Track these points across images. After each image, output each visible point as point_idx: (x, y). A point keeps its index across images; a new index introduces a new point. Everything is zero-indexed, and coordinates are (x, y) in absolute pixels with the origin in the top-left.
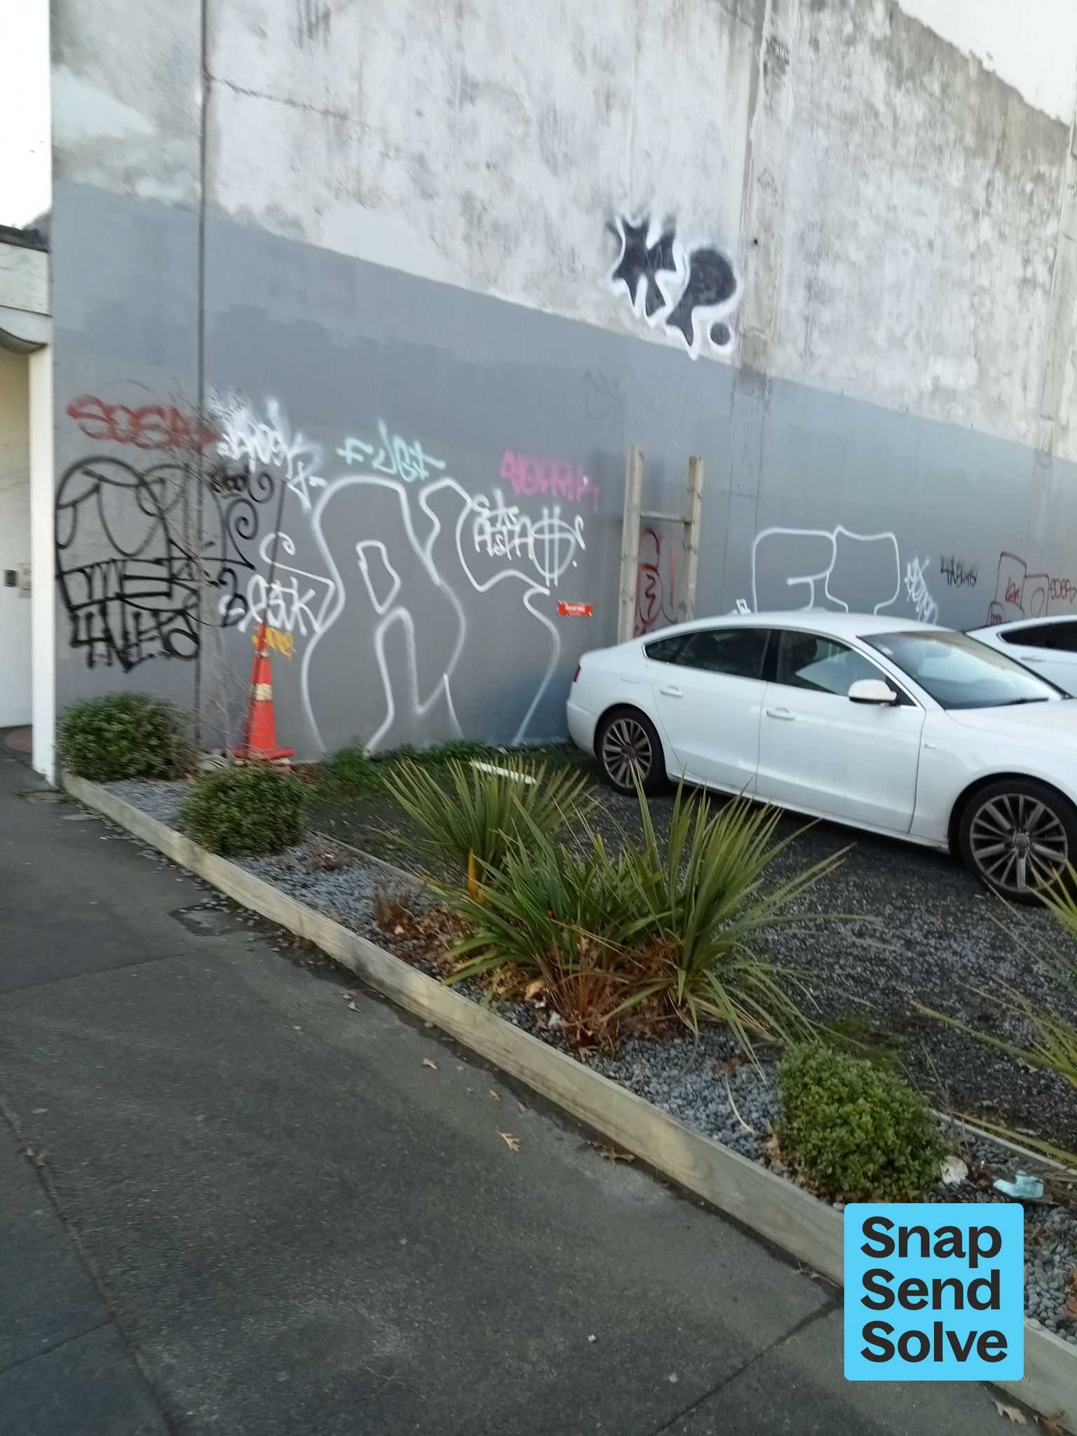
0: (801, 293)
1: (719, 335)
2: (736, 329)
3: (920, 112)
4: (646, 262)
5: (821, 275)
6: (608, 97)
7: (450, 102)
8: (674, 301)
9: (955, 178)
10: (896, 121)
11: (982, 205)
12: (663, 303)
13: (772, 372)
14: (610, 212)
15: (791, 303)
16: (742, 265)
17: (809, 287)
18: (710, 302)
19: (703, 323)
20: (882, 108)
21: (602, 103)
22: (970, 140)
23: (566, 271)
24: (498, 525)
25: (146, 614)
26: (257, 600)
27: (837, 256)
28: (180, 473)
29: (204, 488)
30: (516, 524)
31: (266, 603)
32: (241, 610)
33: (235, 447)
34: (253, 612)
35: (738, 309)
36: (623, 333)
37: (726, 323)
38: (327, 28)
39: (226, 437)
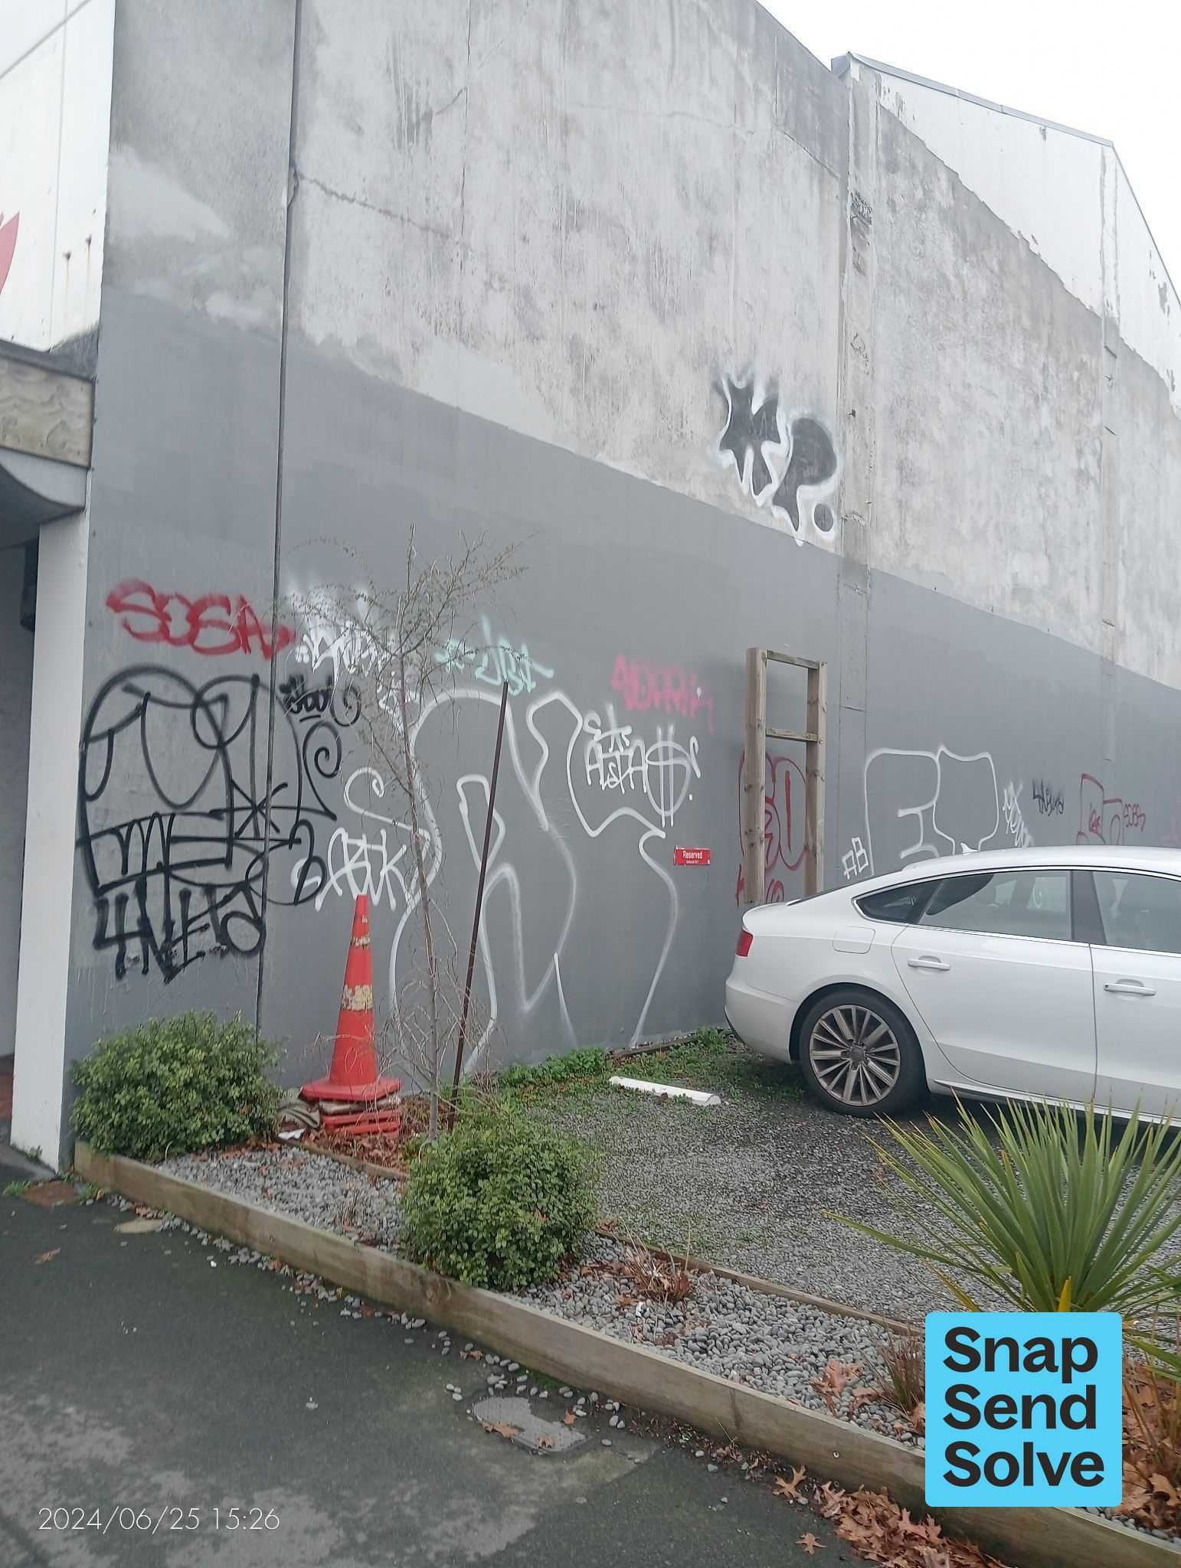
0: (894, 474)
1: (822, 519)
2: (838, 513)
3: (983, 288)
4: (752, 432)
5: (910, 456)
6: (711, 239)
7: (556, 228)
8: (780, 478)
9: (1017, 359)
10: (965, 293)
11: (1040, 389)
12: (770, 481)
13: (872, 564)
14: (716, 371)
15: (886, 485)
16: (842, 438)
17: (901, 467)
18: (814, 481)
19: (807, 503)
20: (952, 278)
21: (706, 245)
22: (1026, 321)
23: (675, 437)
24: (611, 750)
25: (196, 893)
26: (339, 864)
27: (923, 434)
28: (247, 687)
29: (277, 708)
30: (629, 747)
31: (349, 867)
32: (319, 879)
33: (315, 652)
34: (333, 879)
35: (839, 489)
36: (733, 512)
37: (829, 504)
38: (429, 131)
39: (305, 638)
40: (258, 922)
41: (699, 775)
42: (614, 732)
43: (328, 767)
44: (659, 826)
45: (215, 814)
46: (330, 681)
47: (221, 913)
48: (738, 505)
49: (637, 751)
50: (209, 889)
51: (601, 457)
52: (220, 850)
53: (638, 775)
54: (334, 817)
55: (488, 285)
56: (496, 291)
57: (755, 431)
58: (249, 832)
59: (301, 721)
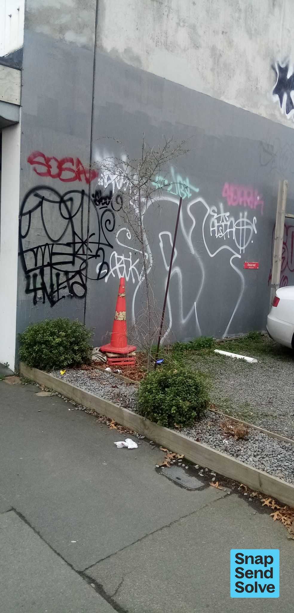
14: (273, 60)
21: (271, 3)
23: (254, 89)
24: (221, 222)
25: (62, 274)
26: (114, 265)
28: (80, 195)
29: (91, 203)
30: (228, 221)
31: (118, 266)
32: (106, 271)
33: (106, 181)
34: (111, 271)
36: (277, 122)
39: (102, 175)
40: (84, 286)
41: (256, 232)
42: (222, 214)
43: (110, 227)
44: (238, 253)
45: (68, 245)
46: (111, 192)
47: (71, 282)
48: (279, 119)
49: (231, 223)
50: (66, 273)
51: (223, 98)
52: (70, 258)
53: (231, 232)
54: (112, 247)
55: (178, 24)
56: (181, 27)
57: (288, 86)
58: (81, 252)
59: (100, 209)
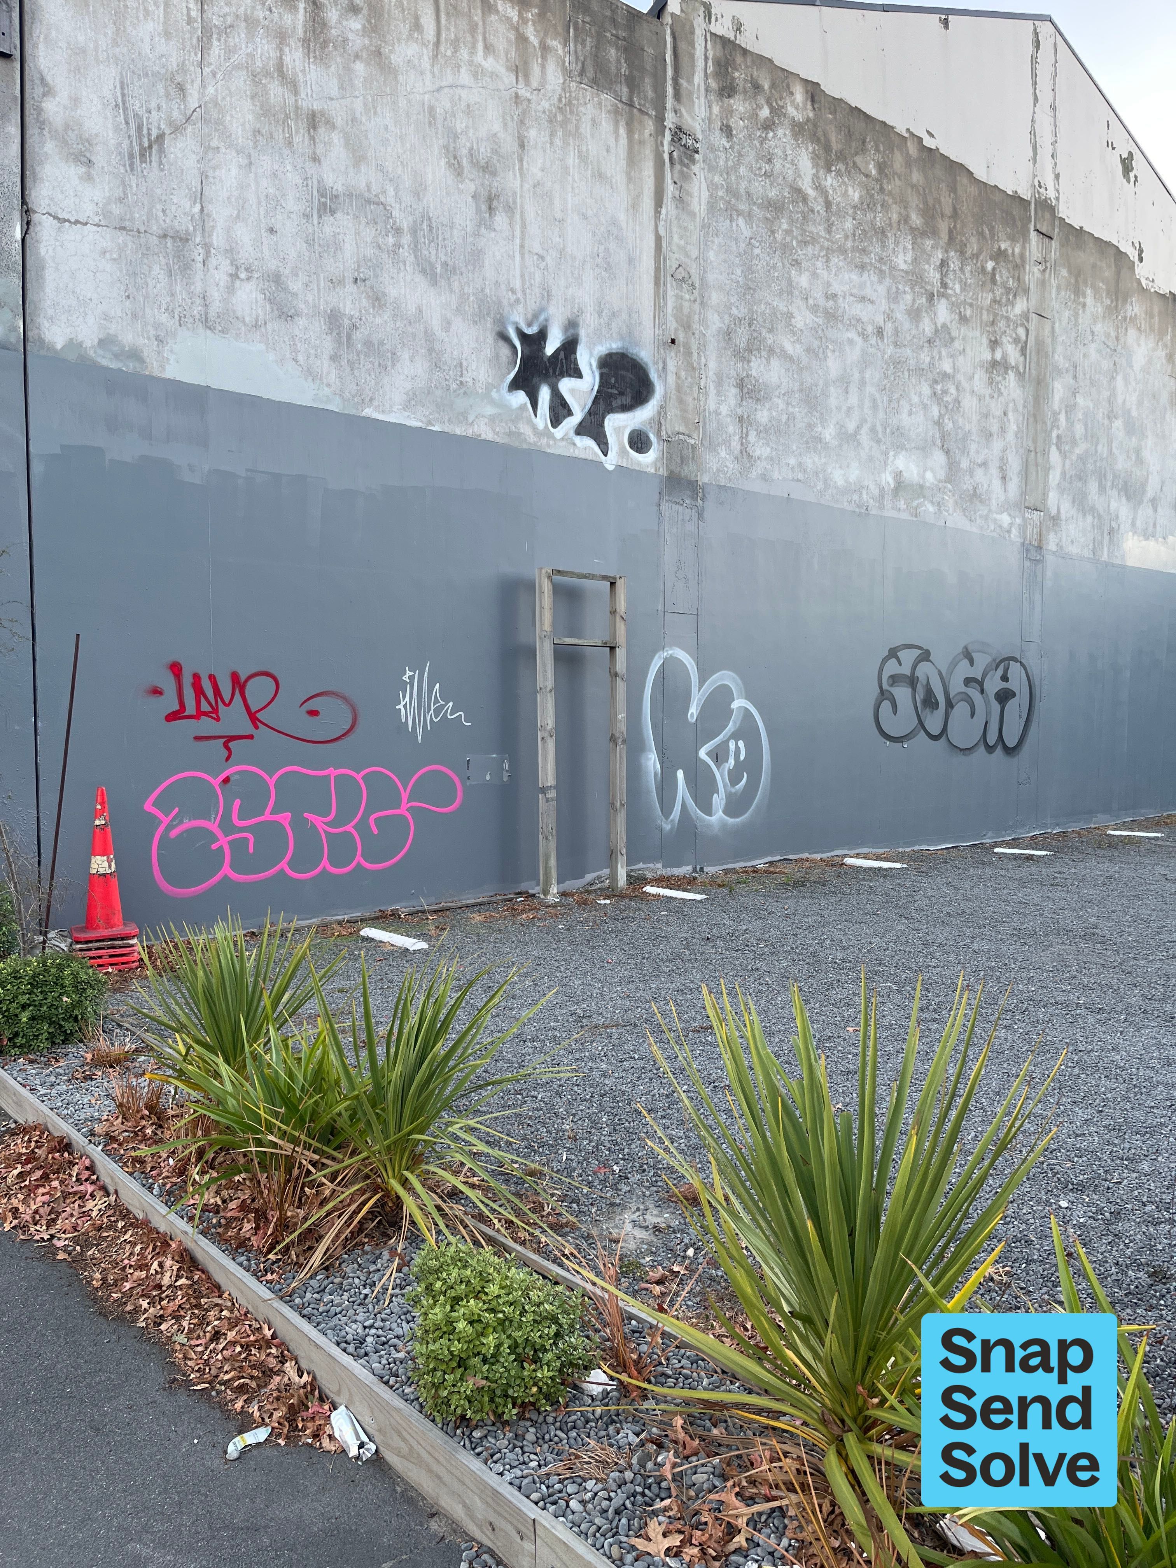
0: (734, 391)
1: (639, 442)
2: (658, 435)
3: (855, 195)
4: (547, 371)
5: (754, 373)
6: (490, 200)
7: (307, 216)
8: (583, 411)
9: (902, 260)
10: (828, 204)
11: (936, 287)
12: (570, 413)
13: (704, 479)
15: (721, 404)
16: (661, 365)
17: (740, 384)
18: (626, 408)
19: (618, 430)
20: (811, 193)
22: (916, 220)
27: (771, 351)
35: (659, 413)
36: (525, 446)
37: (646, 428)
38: (161, 151)
48: (532, 438)
55: (234, 276)
56: (242, 280)
57: (551, 371)
